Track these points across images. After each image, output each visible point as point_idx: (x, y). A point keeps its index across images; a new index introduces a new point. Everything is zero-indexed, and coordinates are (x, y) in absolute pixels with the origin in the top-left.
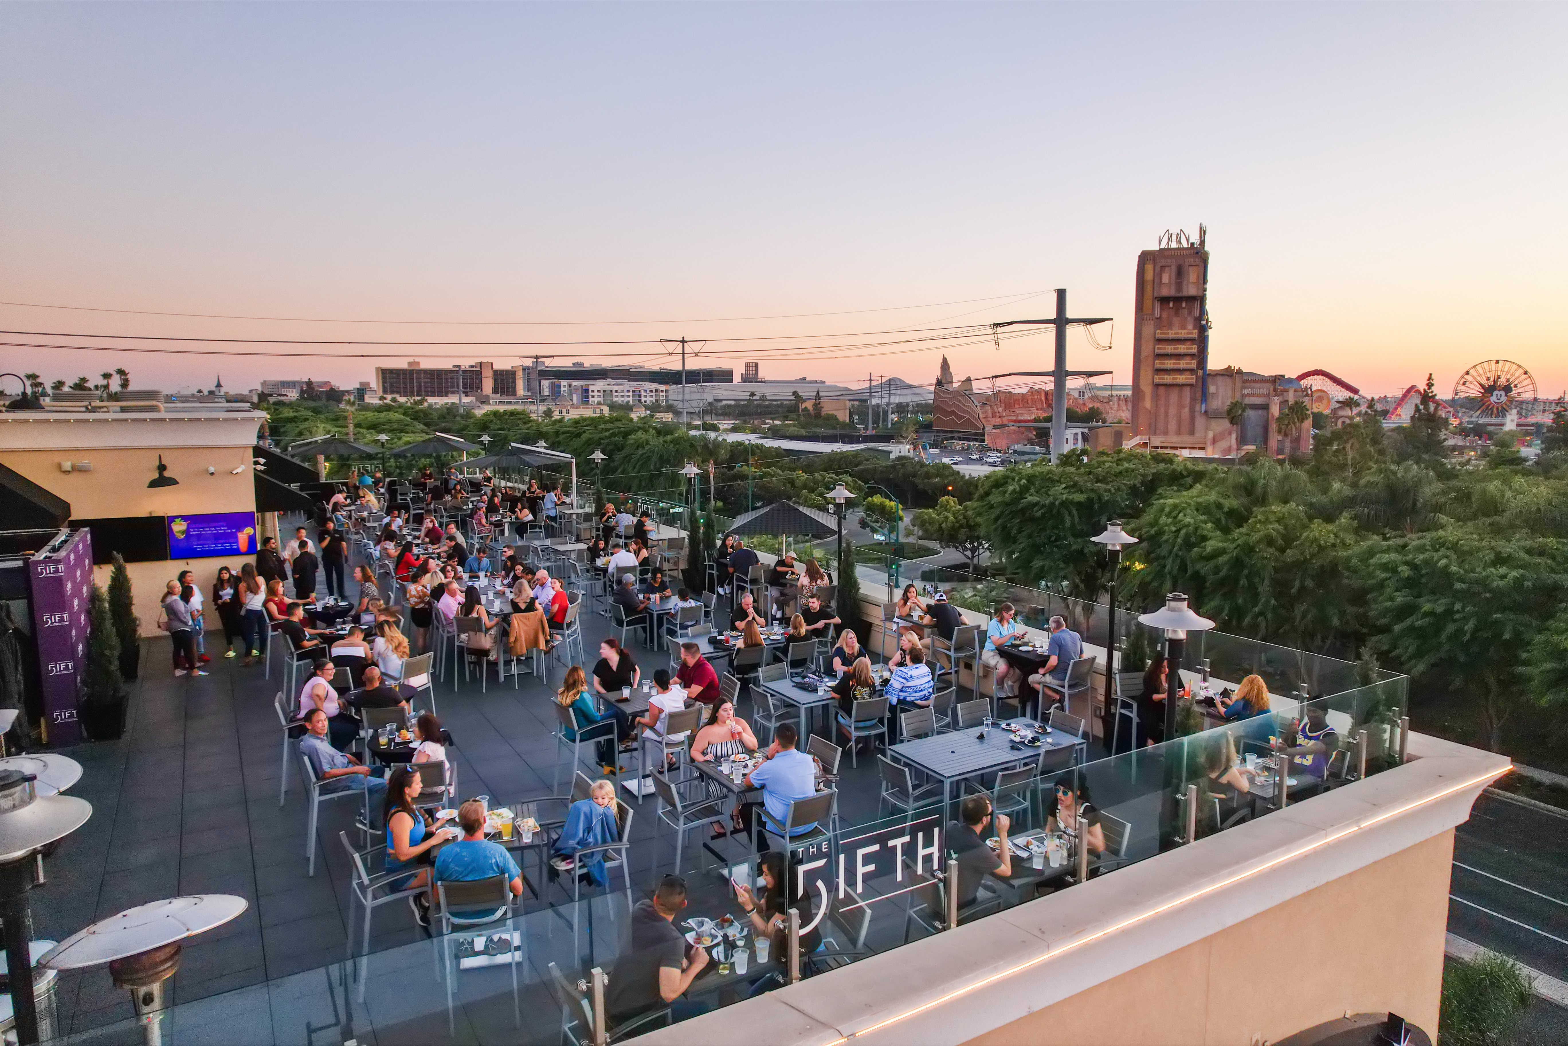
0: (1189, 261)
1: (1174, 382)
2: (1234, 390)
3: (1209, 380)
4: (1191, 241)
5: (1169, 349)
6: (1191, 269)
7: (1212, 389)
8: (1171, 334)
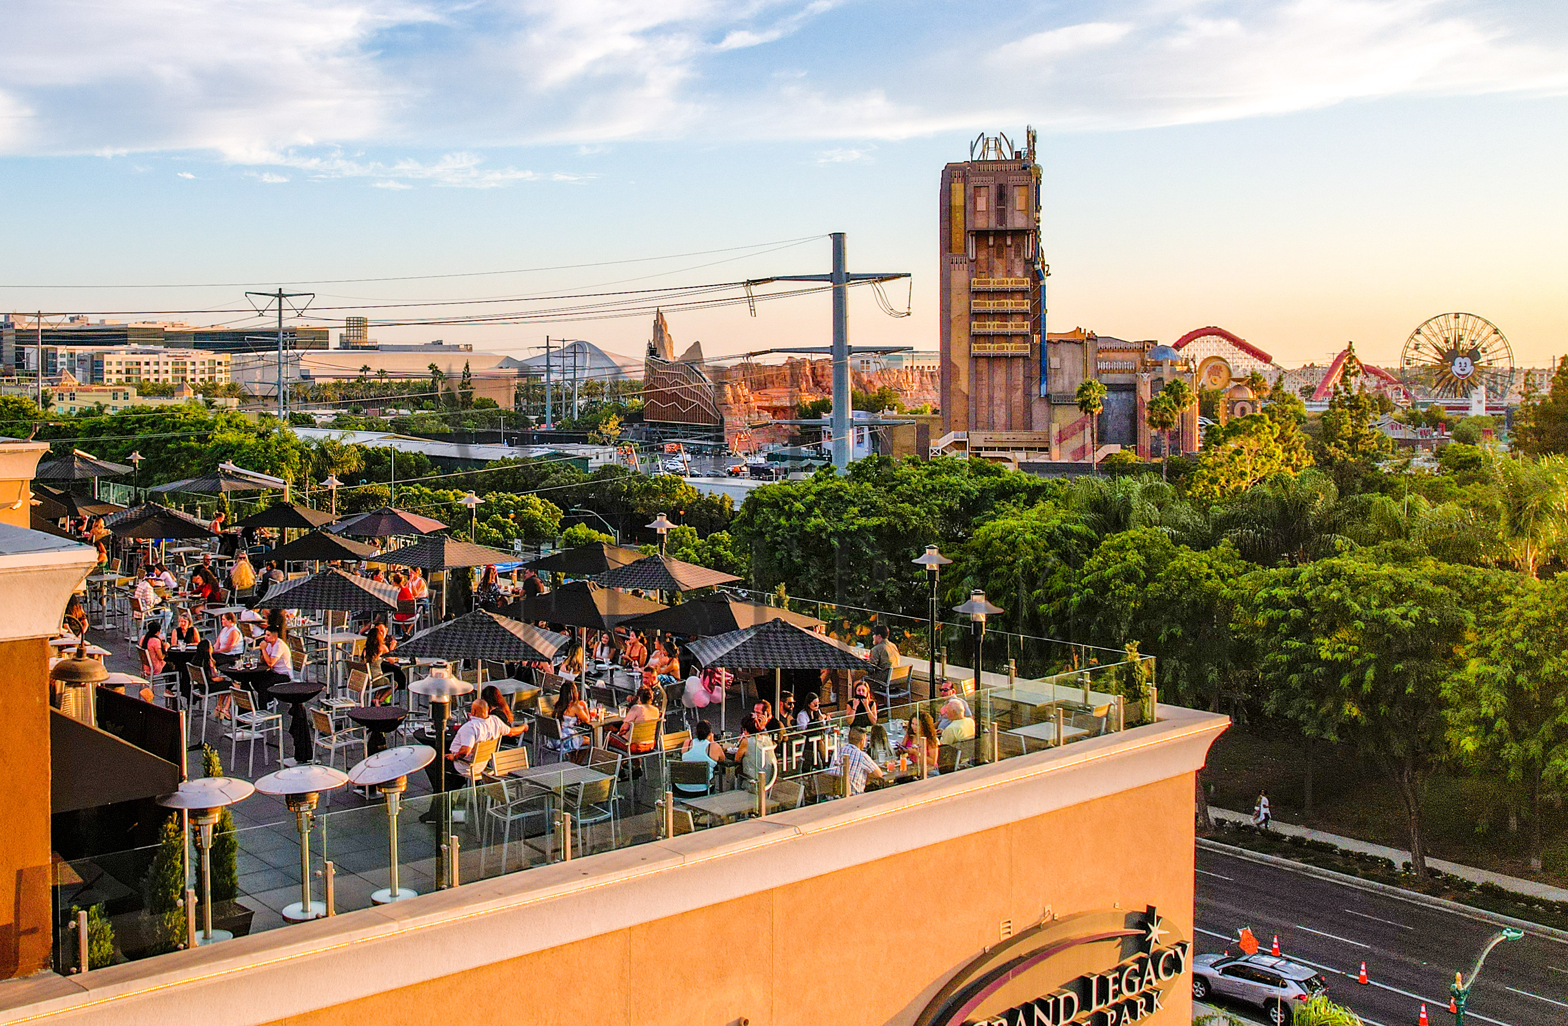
0: (1013, 179)
1: (1000, 352)
2: (1085, 362)
3: (1050, 350)
4: (1016, 149)
5: (991, 305)
6: (1017, 191)
7: (1054, 362)
8: (993, 284)
